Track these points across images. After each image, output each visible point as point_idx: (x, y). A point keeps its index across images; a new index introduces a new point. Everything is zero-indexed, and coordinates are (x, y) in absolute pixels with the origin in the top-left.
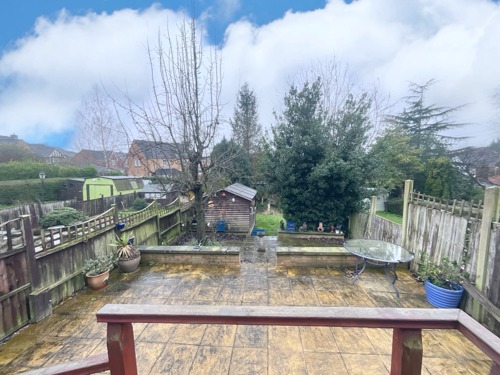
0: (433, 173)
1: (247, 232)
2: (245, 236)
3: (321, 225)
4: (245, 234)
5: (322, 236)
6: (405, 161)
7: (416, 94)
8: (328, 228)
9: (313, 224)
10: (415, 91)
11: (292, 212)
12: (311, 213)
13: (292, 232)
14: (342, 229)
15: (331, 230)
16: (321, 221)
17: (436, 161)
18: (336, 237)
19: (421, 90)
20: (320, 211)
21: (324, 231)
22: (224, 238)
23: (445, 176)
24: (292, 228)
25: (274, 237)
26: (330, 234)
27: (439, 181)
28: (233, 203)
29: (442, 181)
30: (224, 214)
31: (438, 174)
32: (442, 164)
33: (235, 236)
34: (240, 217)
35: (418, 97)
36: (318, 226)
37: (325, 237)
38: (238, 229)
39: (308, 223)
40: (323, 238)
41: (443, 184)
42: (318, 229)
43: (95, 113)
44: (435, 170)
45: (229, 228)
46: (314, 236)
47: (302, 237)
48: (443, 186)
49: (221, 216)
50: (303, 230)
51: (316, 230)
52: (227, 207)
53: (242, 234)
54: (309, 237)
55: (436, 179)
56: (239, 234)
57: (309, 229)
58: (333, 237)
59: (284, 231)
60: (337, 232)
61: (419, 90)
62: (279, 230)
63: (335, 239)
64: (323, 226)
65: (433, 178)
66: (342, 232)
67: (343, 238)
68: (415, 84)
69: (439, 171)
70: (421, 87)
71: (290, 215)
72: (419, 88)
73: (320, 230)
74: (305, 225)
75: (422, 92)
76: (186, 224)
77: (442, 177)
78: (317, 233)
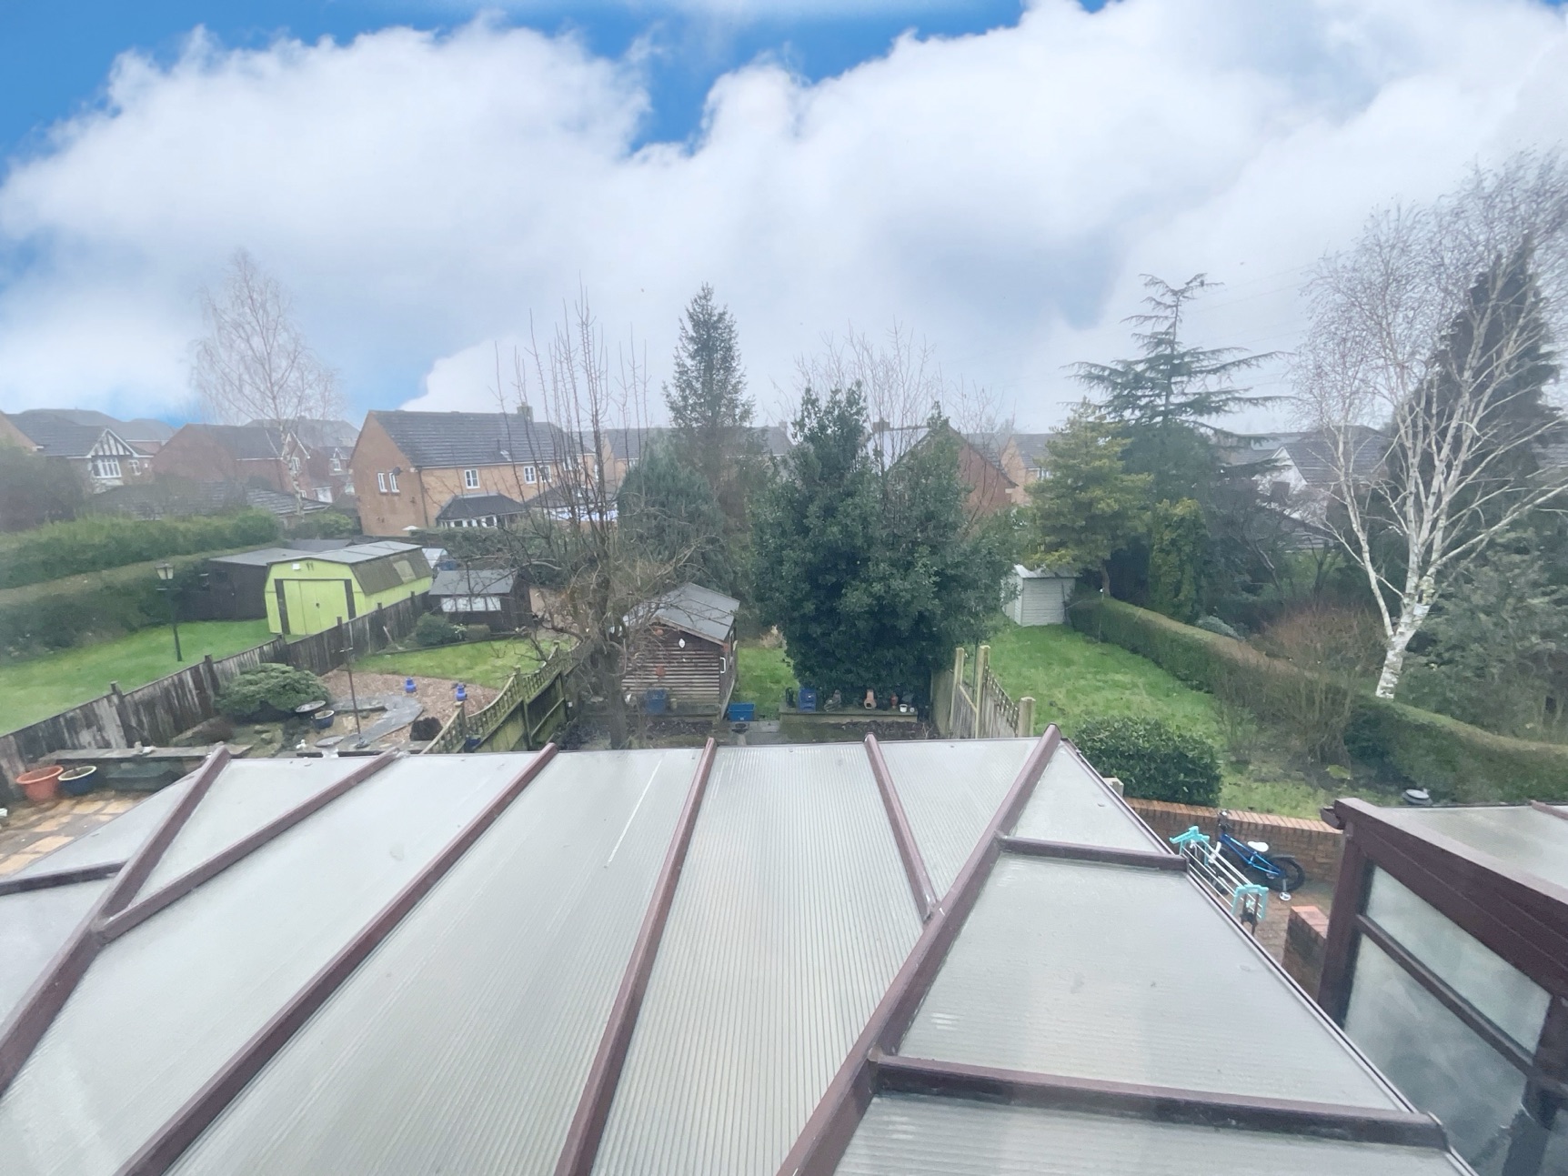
0: (1162, 539)
1: (715, 715)
2: (710, 723)
3: (870, 694)
4: (709, 719)
5: (873, 719)
6: (1106, 509)
7: (1161, 312)
8: (885, 702)
9: (853, 695)
10: (1159, 303)
11: (811, 669)
12: (850, 671)
13: (810, 711)
14: (914, 703)
15: (891, 705)
16: (870, 688)
17: (1170, 512)
18: (901, 720)
19: (1175, 298)
20: (867, 669)
21: (878, 707)
22: (663, 731)
23: (1187, 549)
24: (810, 705)
25: (772, 722)
26: (888, 713)
27: (1173, 558)
28: (681, 650)
29: (1180, 560)
30: (661, 676)
31: (1173, 542)
32: (1183, 519)
33: (688, 724)
34: (697, 679)
35: (1166, 317)
36: (865, 697)
37: (879, 720)
38: (693, 708)
39: (844, 690)
40: (875, 722)
41: (1181, 568)
42: (865, 703)
43: (248, 341)
44: (1167, 532)
45: (675, 706)
46: (856, 719)
47: (832, 720)
48: (1183, 572)
49: (654, 678)
50: (834, 707)
51: (861, 705)
52: (669, 659)
53: (703, 719)
54: (847, 720)
55: (1168, 553)
56: (697, 720)
57: (846, 702)
58: (896, 719)
59: (793, 710)
60: (903, 710)
61: (1169, 299)
62: (783, 708)
63: (898, 723)
64: (875, 697)
65: (1161, 550)
66: (912, 710)
67: (914, 720)
68: (1162, 282)
69: (1174, 536)
70: (1175, 293)
71: (807, 674)
72: (1169, 293)
73: (869, 705)
74: (838, 696)
75: (1176, 306)
76: (575, 701)
77: (1179, 550)
78: (861, 712)
